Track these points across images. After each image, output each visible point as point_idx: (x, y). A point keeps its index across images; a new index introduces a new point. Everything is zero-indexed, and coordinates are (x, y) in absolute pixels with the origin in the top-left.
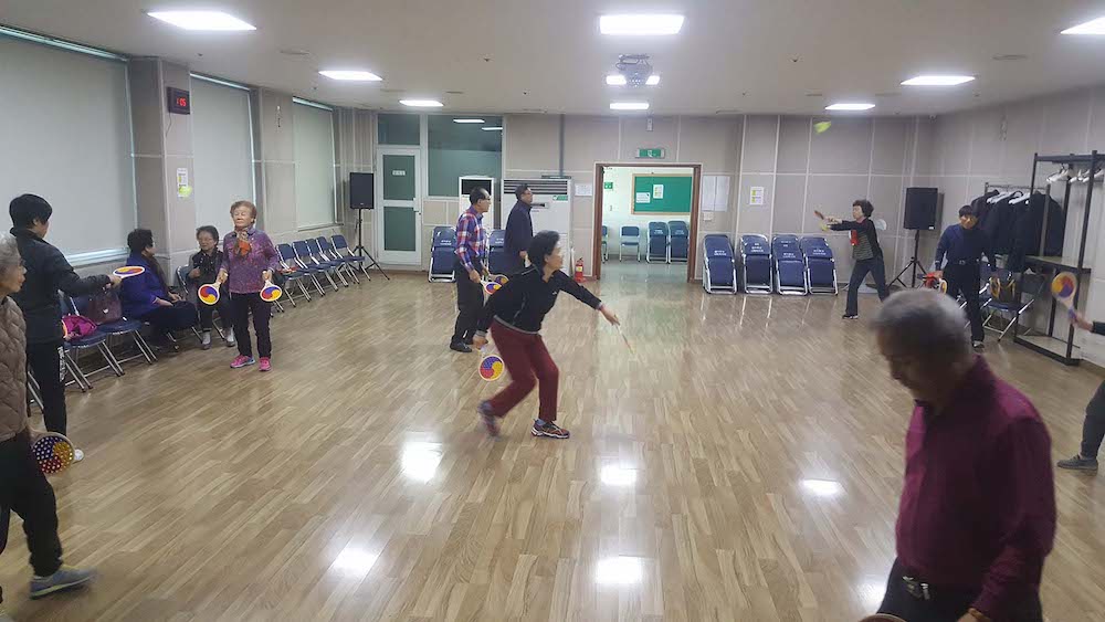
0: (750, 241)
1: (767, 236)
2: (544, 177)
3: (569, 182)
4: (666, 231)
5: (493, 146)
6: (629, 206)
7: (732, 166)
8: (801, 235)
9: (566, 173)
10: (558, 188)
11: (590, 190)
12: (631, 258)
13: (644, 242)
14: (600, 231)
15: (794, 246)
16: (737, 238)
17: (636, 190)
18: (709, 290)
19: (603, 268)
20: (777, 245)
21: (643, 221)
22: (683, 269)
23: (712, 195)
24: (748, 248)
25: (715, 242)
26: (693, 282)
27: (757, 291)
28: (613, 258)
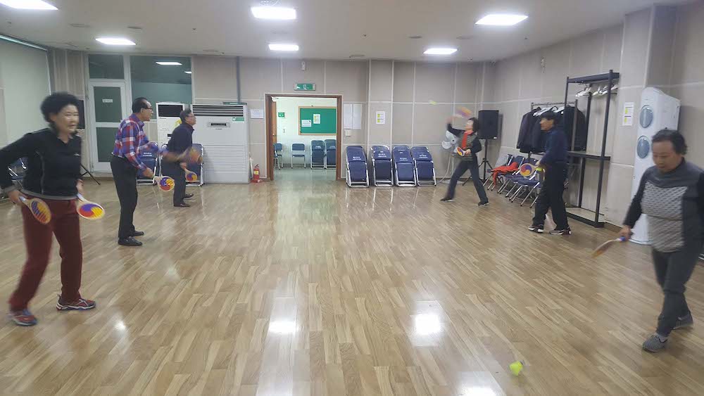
0: (377, 149)
1: (389, 146)
2: (224, 103)
3: (244, 106)
4: (323, 147)
5: (187, 81)
6: (297, 130)
7: (363, 97)
8: (411, 146)
9: (243, 100)
10: (235, 111)
11: (260, 113)
12: (300, 166)
13: (308, 155)
14: (273, 147)
15: (407, 153)
16: (369, 148)
17: (301, 118)
18: (350, 185)
19: (276, 173)
20: (396, 152)
21: (307, 140)
22: (333, 172)
23: (351, 118)
24: (376, 154)
25: (353, 151)
26: (340, 180)
27: (385, 186)
28: (287, 166)
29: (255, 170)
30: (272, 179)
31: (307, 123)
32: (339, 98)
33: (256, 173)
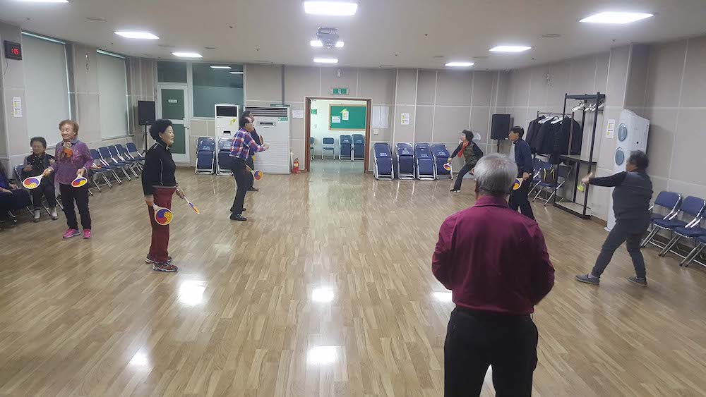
0: (401, 147)
1: (411, 144)
2: (271, 105)
3: (288, 109)
4: (350, 141)
5: (238, 84)
6: (327, 124)
7: (390, 101)
8: (431, 144)
9: (286, 103)
10: (279, 112)
11: (301, 114)
12: (329, 158)
13: (337, 148)
14: (309, 141)
15: (427, 150)
16: (394, 145)
17: (332, 115)
18: (377, 178)
19: (312, 164)
20: (418, 149)
21: (336, 135)
22: (361, 165)
23: (378, 118)
24: (401, 151)
25: (381, 147)
26: (367, 172)
27: (406, 178)
28: (318, 158)
29: (295, 163)
30: (308, 171)
31: (336, 119)
32: (369, 101)
33: (296, 165)
